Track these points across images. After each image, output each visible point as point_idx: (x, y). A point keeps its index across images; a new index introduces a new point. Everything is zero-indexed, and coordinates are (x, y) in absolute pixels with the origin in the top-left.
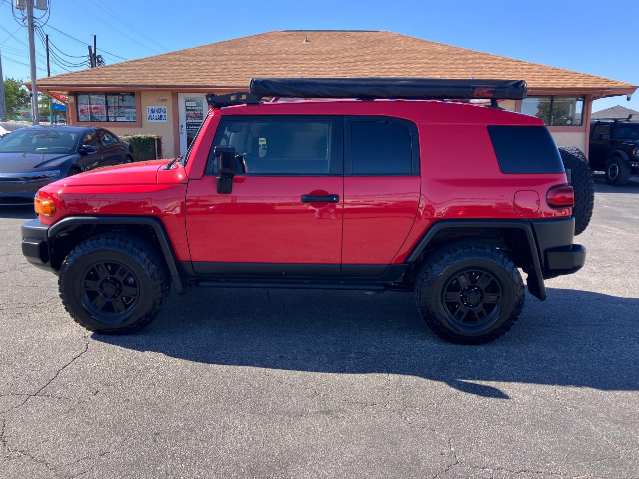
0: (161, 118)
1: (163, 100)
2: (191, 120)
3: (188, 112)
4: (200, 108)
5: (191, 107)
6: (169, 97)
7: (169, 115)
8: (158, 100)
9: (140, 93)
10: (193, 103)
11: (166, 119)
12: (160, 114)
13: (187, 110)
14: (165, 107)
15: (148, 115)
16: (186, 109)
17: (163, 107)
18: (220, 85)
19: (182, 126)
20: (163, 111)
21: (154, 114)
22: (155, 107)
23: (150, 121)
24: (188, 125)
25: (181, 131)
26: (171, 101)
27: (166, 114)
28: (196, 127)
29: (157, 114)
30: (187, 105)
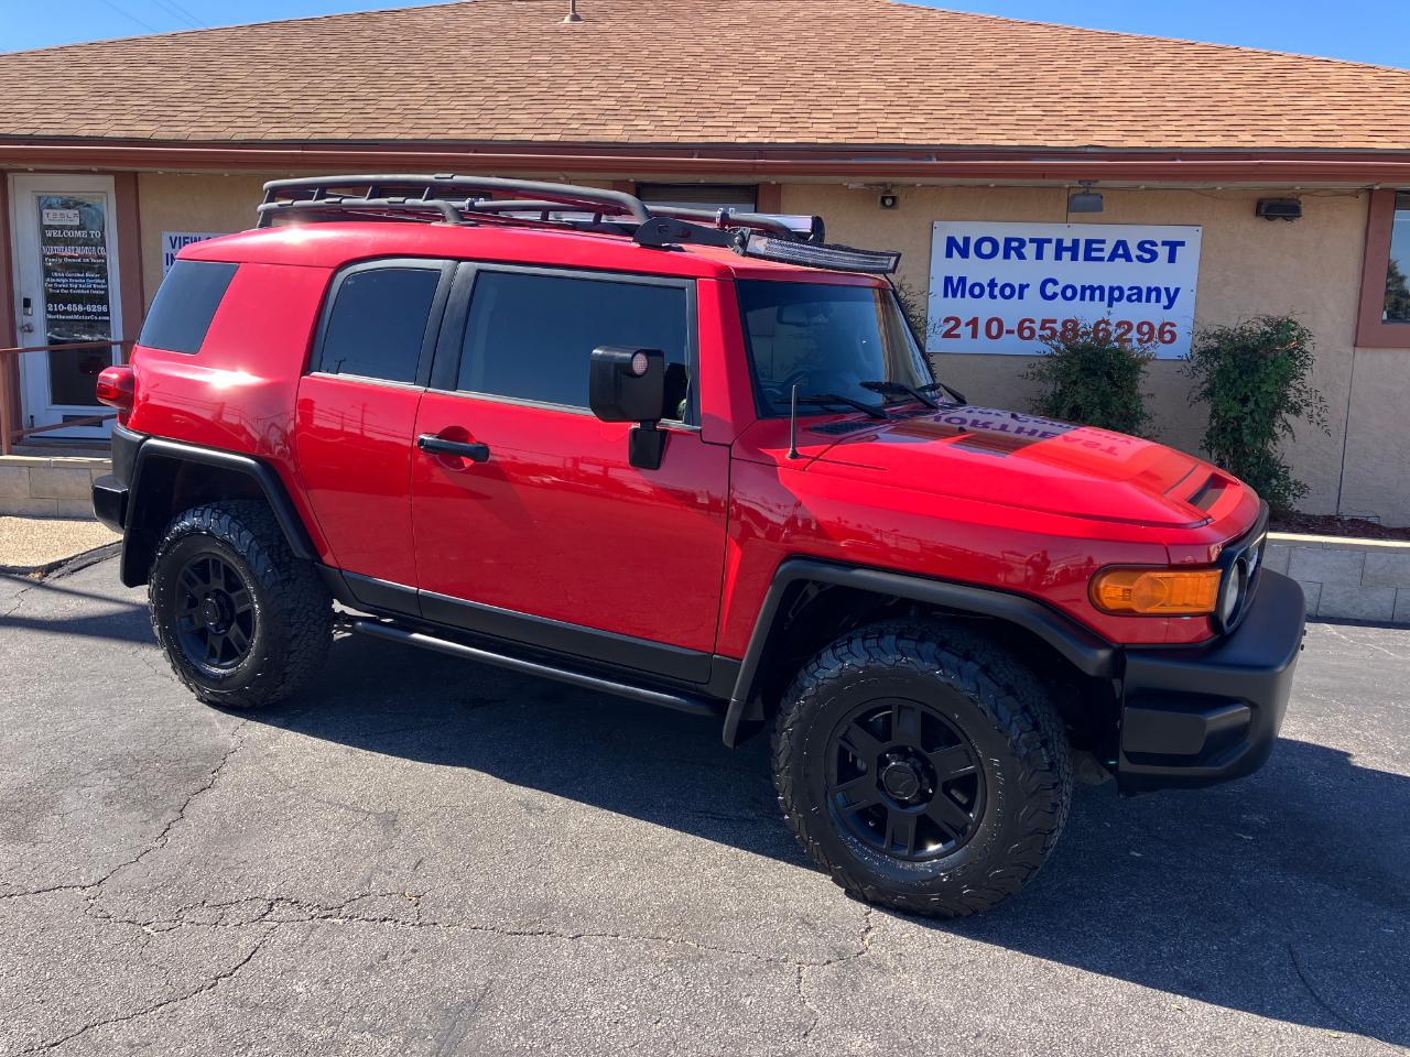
2: (63, 282)
3: (52, 250)
5: (62, 228)
10: (71, 212)
13: (47, 241)
16: (43, 235)
18: (172, 136)
19: (27, 303)
24: (51, 298)
25: (20, 319)
28: (80, 308)
30: (46, 222)
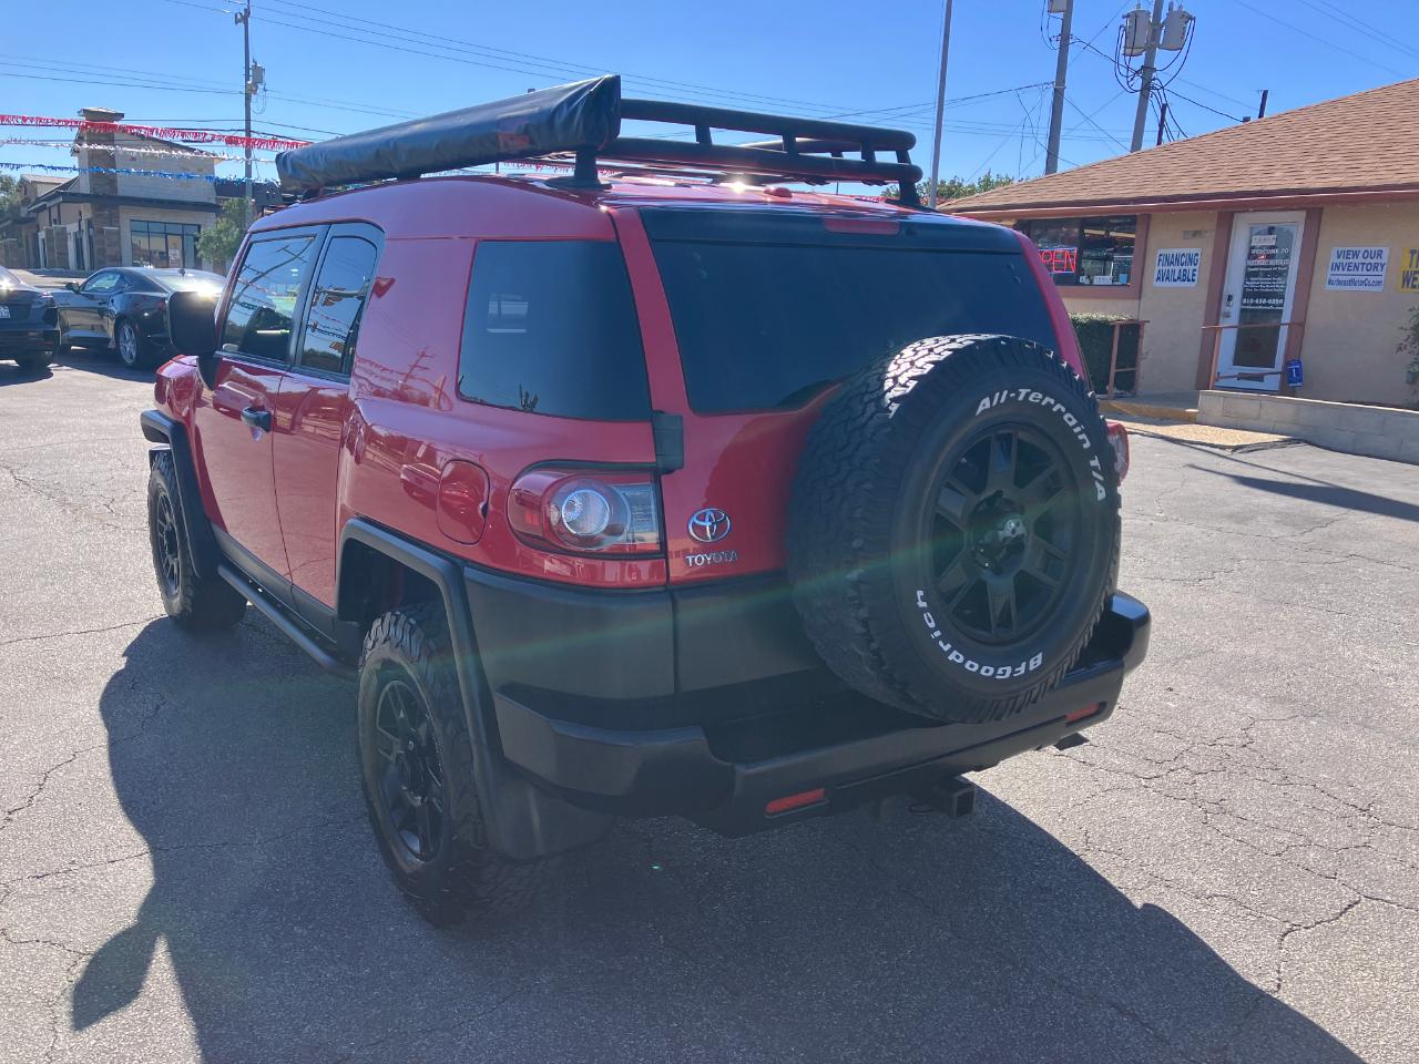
0: (1184, 277)
1: (1196, 234)
2: (1255, 284)
3: (1253, 262)
4: (1285, 251)
5: (1263, 248)
6: (1209, 225)
7: (1202, 270)
8: (1185, 232)
9: (1147, 217)
10: (1270, 237)
11: (1193, 280)
12: (1184, 267)
13: (1251, 257)
14: (1198, 251)
15: (1157, 269)
16: (1249, 253)
17: (1193, 251)
19: (1230, 298)
20: (1191, 260)
21: (1172, 267)
22: (1175, 251)
23: (1159, 284)
26: (1214, 234)
27: (1196, 267)
28: (1264, 301)
29: (1177, 268)
30: (1253, 244)
